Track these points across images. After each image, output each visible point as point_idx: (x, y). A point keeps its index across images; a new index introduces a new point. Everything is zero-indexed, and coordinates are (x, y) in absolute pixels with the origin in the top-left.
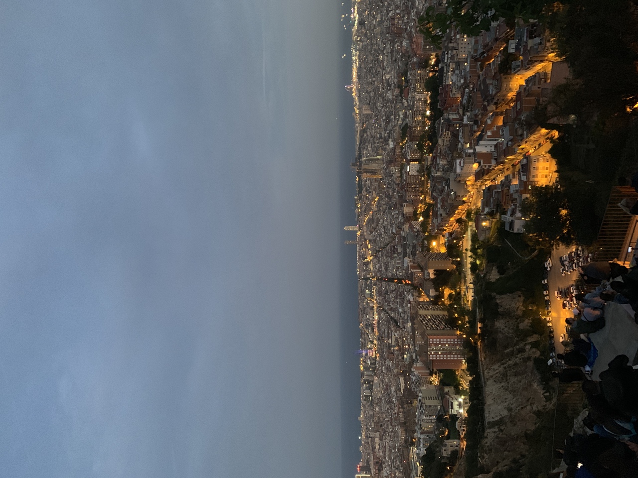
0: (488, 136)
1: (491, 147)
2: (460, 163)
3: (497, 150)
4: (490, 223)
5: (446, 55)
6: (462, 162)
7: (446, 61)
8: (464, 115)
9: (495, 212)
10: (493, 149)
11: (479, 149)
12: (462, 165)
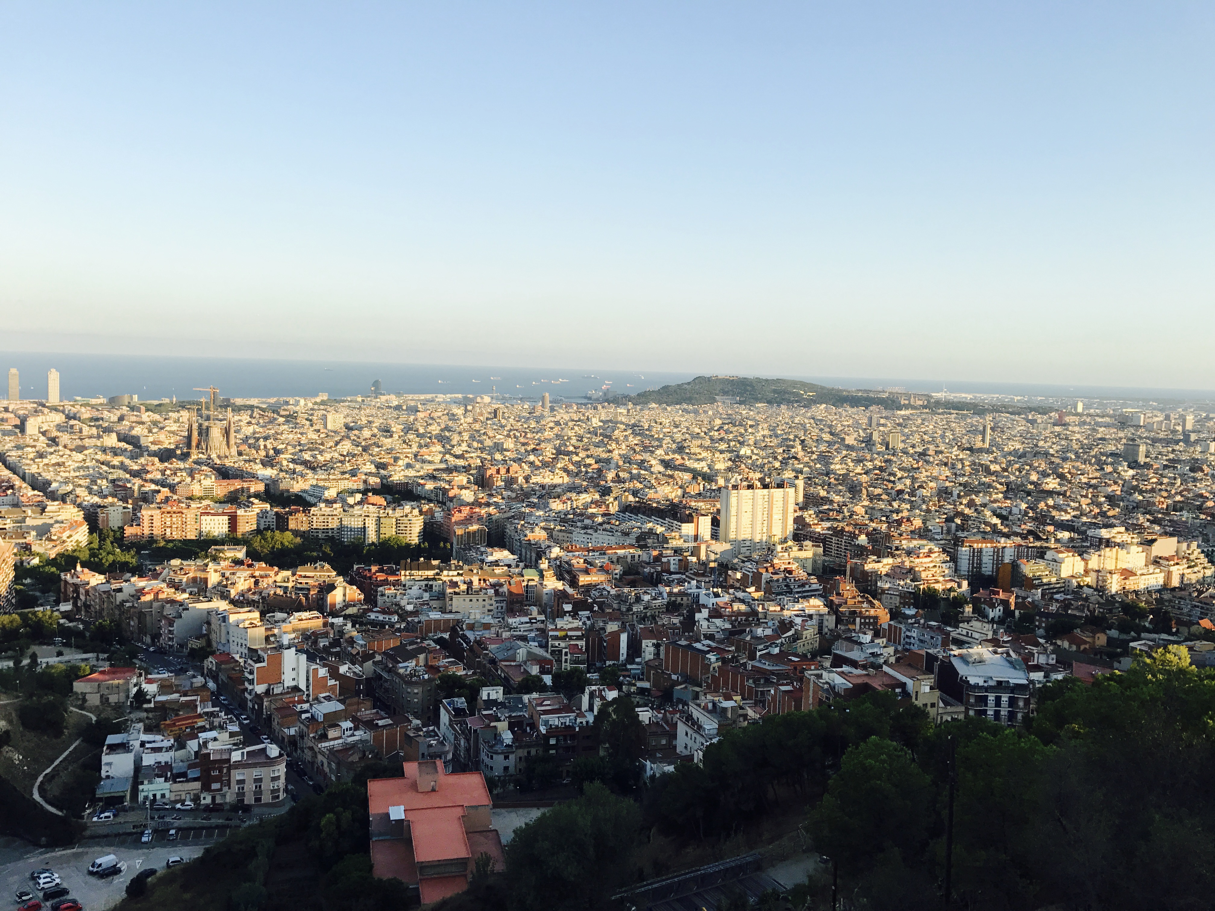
0: (315, 672)
10: (288, 682)
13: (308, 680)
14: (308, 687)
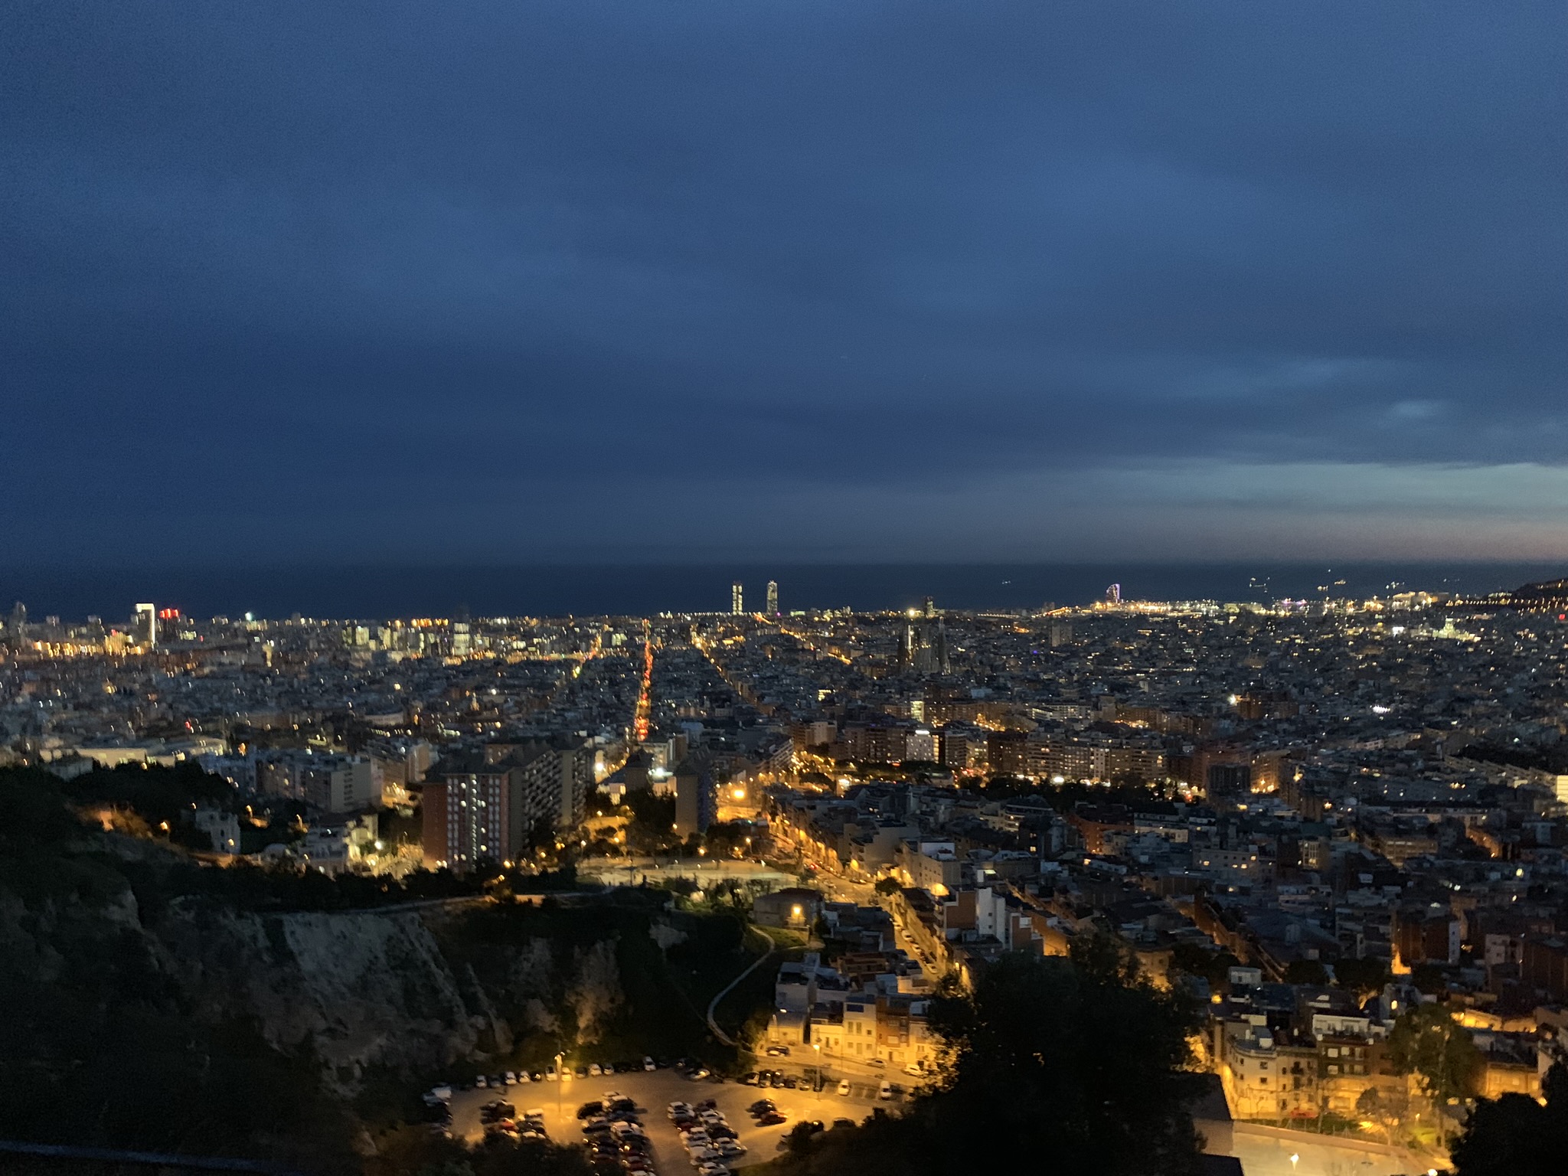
0: (1016, 920)
1: (990, 927)
2: (946, 851)
3: (983, 942)
4: (798, 924)
5: (1205, 821)
6: (949, 856)
7: (1192, 819)
8: (1062, 863)
9: (826, 936)
10: (984, 930)
11: (985, 896)
12: (943, 856)
13: (1007, 930)
14: (1007, 938)
